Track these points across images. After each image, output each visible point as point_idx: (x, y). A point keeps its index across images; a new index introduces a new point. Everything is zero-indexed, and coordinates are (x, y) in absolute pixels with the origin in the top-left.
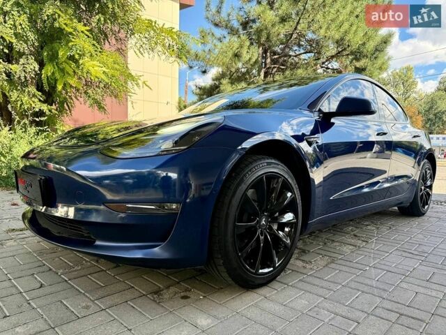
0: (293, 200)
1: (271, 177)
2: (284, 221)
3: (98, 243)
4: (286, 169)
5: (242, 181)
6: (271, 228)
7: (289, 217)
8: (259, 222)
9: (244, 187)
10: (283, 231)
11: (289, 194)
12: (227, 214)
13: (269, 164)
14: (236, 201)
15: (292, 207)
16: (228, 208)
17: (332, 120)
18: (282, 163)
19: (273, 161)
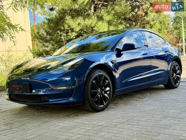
0: (108, 83)
1: (100, 76)
2: (106, 90)
3: (50, 100)
4: (105, 73)
5: (91, 78)
6: (102, 93)
7: (108, 89)
8: (98, 91)
9: (92, 79)
10: (106, 94)
11: (107, 81)
12: (88, 88)
13: (99, 72)
14: (90, 84)
15: (108, 85)
16: (88, 86)
17: (122, 53)
18: (103, 71)
19: (100, 71)
